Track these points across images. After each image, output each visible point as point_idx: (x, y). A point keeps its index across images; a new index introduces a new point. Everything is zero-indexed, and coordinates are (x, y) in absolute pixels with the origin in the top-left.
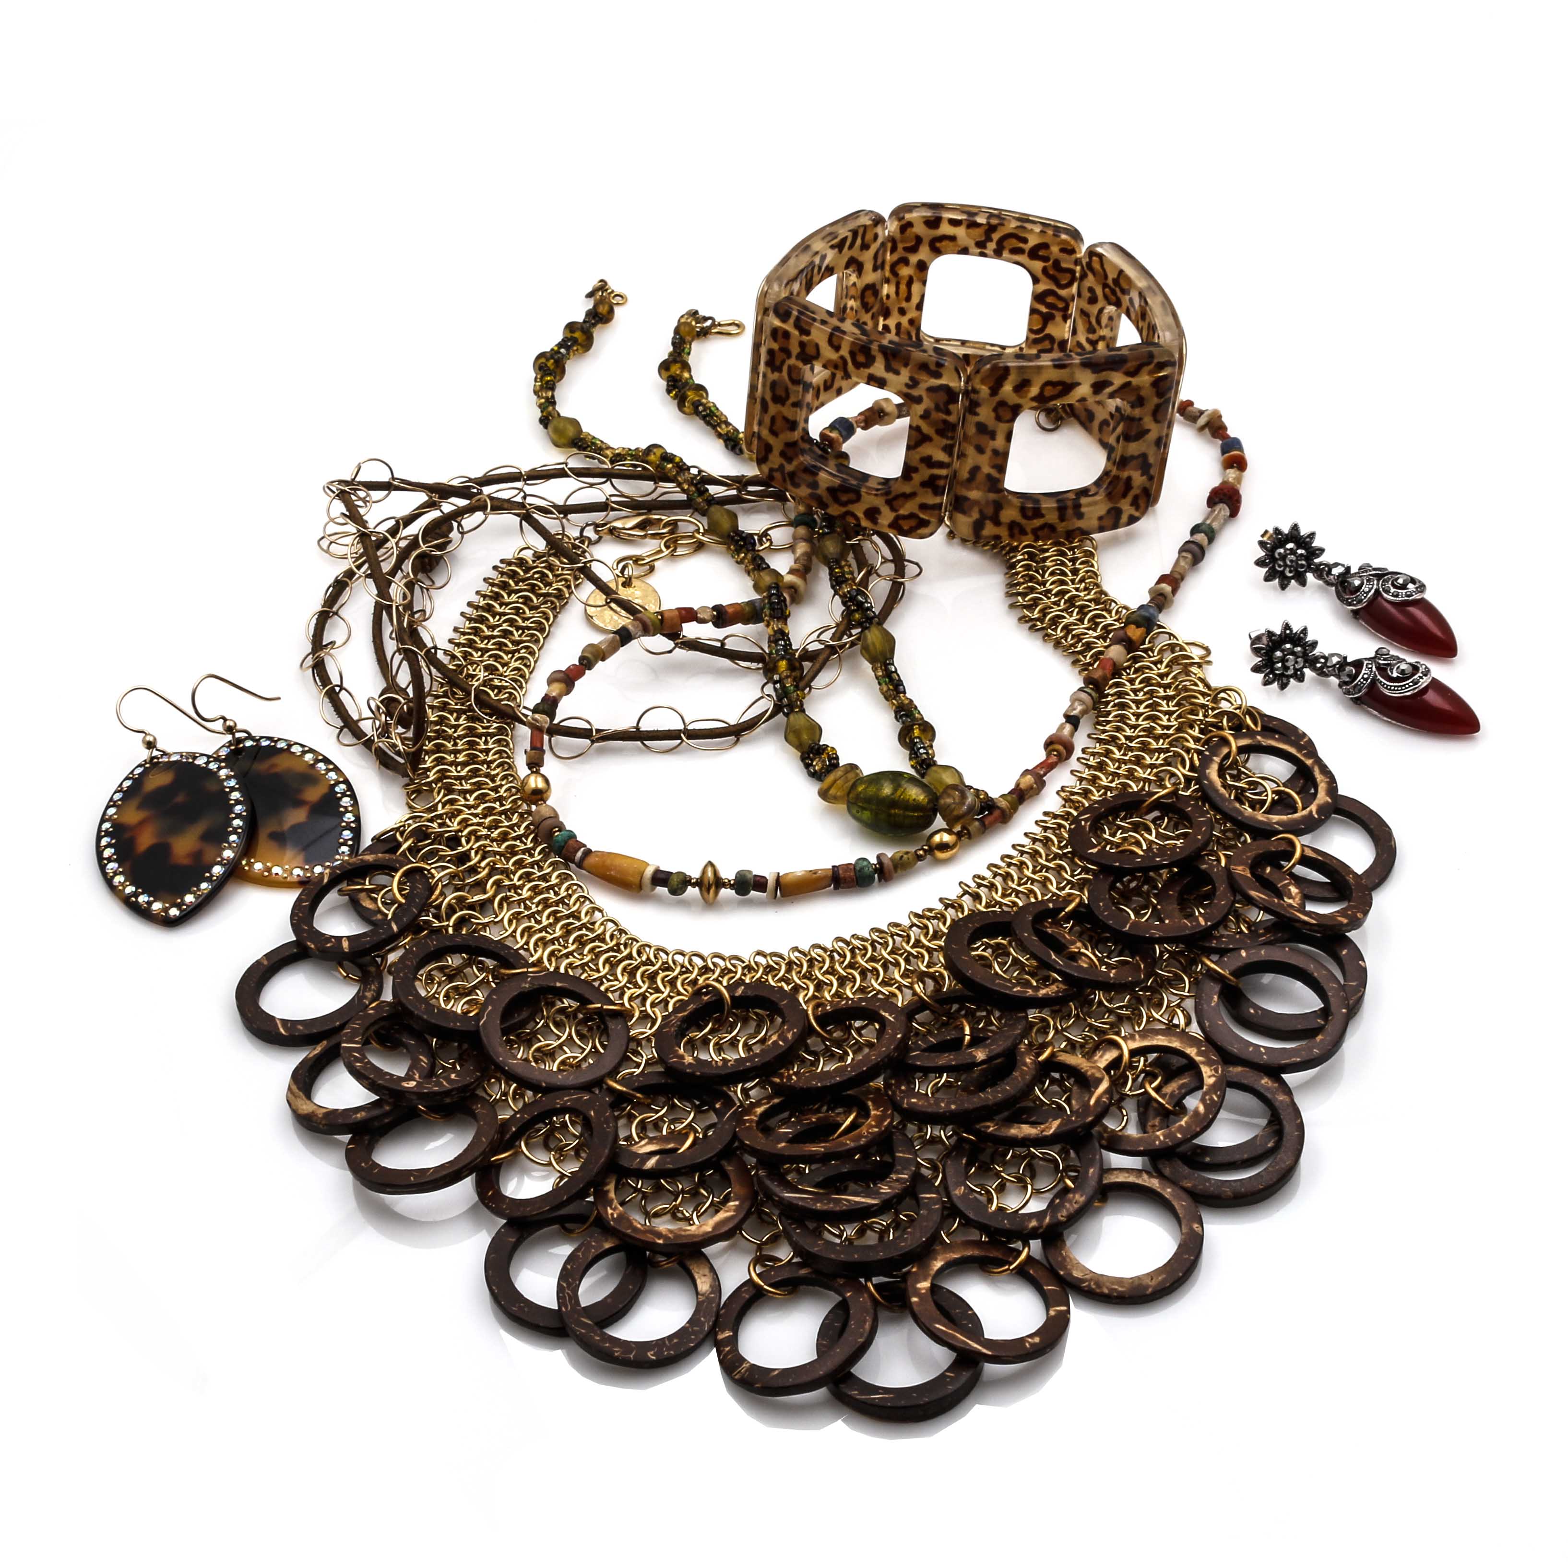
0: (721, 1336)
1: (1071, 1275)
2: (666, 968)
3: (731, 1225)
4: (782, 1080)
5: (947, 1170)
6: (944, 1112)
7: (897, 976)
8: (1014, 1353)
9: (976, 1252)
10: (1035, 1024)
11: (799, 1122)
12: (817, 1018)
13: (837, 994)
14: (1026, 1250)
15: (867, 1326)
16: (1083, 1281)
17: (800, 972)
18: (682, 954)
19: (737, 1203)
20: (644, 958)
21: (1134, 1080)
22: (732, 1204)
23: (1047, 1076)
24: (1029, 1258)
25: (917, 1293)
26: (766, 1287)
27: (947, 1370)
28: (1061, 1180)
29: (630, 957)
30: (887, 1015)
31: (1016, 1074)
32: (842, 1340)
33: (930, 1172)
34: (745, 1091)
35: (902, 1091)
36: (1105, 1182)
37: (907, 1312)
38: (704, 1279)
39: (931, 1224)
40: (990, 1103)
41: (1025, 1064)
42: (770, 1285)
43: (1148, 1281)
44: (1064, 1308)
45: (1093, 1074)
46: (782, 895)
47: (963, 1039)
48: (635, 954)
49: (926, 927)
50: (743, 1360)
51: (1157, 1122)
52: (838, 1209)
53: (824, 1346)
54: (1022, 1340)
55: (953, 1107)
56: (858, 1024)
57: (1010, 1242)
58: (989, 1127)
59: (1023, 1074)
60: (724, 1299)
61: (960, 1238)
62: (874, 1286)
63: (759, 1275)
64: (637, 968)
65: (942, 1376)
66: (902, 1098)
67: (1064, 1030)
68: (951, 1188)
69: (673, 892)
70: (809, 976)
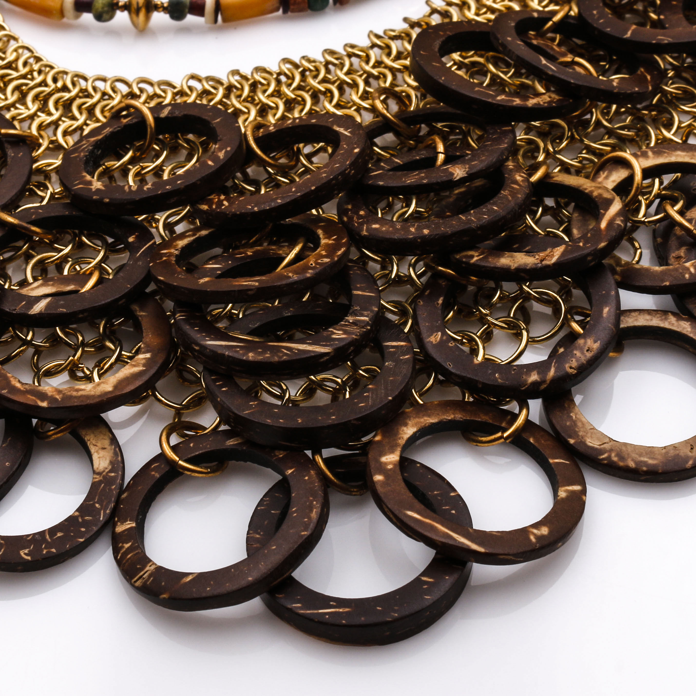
0: (120, 529)
1: (584, 444)
2: (85, 93)
3: (138, 383)
4: (210, 206)
5: (419, 313)
6: (415, 239)
7: (355, 98)
8: (514, 550)
9: (459, 416)
10: (521, 146)
11: (231, 257)
12: (257, 140)
13: (283, 118)
14: (524, 412)
15: (314, 515)
16: (602, 452)
17: (240, 96)
18: (104, 80)
19: (148, 355)
20: (60, 84)
21: (648, 206)
22: (141, 356)
23: (540, 202)
24: (528, 423)
25: (381, 469)
26: (181, 462)
27: (424, 574)
28: (566, 322)
29: (44, 83)
30: (342, 130)
31: (505, 193)
32: (279, 534)
33: (397, 318)
34: (169, 227)
35: (360, 217)
36: (622, 326)
37: (369, 494)
38: (102, 453)
39: (399, 378)
40: (474, 225)
41: (516, 182)
42: (186, 461)
43: (686, 451)
44: (577, 488)
45: (600, 195)
46: (224, 20)
47: (436, 158)
48: (49, 81)
49: (388, 47)
50: (147, 560)
51: (682, 252)
52: (276, 359)
53: (257, 540)
54: (524, 531)
55: (426, 232)
56: (307, 150)
57: (500, 402)
58: (472, 257)
59: (514, 193)
60: (128, 479)
61: (436, 399)
62: (325, 460)
63: (174, 448)
64: (50, 95)
65: (417, 582)
66: (361, 224)
67: (555, 152)
68: (424, 333)
69: (99, 17)
70: (251, 100)
